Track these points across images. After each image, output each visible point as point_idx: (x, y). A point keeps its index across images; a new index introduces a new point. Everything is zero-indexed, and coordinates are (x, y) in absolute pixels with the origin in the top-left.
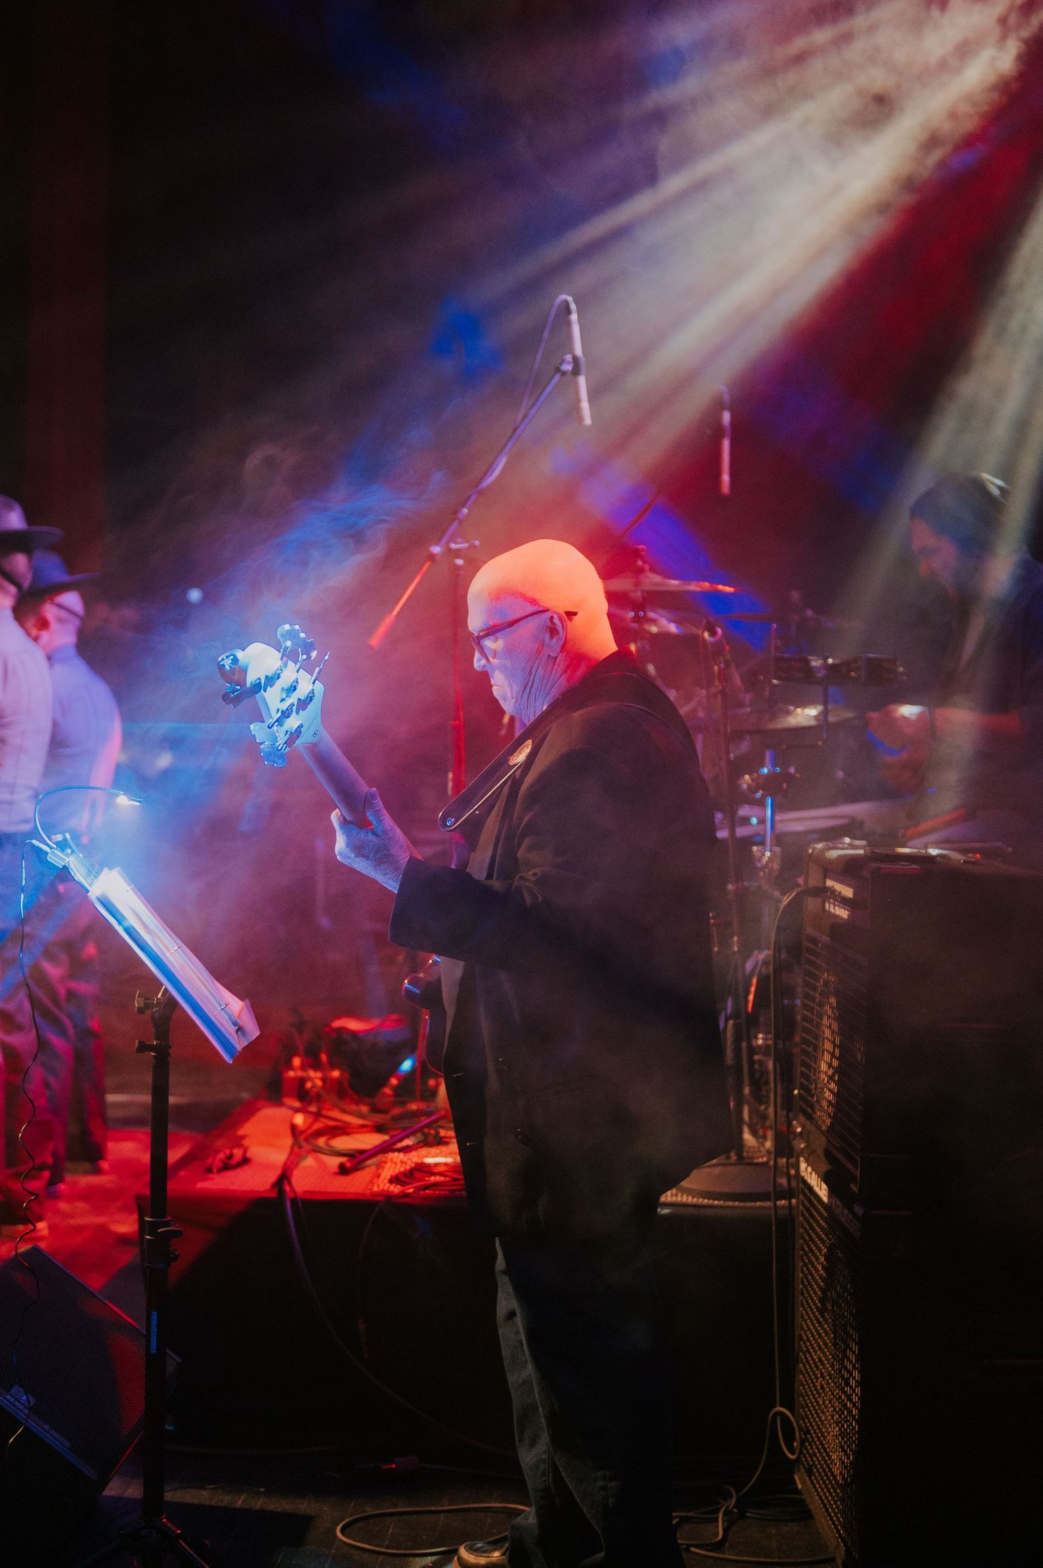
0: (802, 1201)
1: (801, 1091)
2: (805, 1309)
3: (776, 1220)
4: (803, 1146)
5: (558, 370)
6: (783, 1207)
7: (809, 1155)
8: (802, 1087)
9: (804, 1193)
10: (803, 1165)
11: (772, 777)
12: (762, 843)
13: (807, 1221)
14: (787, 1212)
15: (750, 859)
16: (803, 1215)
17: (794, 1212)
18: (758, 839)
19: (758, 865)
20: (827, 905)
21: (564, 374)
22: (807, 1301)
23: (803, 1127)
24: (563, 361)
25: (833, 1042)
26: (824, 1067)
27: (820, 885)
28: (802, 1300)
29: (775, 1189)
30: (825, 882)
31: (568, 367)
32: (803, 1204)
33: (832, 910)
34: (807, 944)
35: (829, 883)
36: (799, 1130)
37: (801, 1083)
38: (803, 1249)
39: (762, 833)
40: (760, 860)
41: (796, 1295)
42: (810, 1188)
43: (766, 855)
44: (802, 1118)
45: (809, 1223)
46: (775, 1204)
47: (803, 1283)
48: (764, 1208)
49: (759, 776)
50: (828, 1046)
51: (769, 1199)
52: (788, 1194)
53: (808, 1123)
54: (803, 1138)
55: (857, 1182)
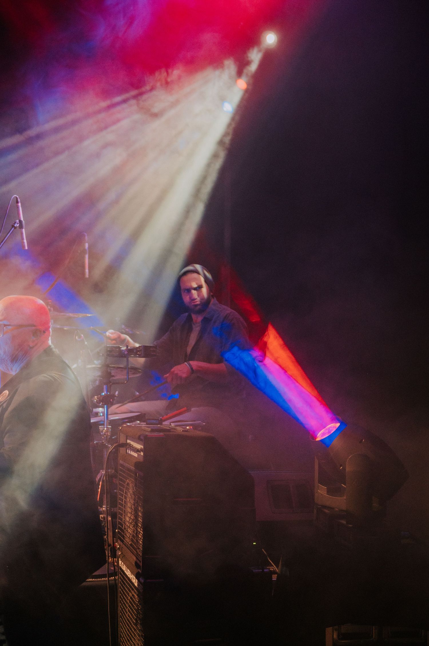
0: (120, 577)
1: (119, 530)
2: (122, 624)
3: (109, 586)
4: (120, 553)
5: (13, 226)
6: (112, 580)
7: (122, 557)
8: (120, 528)
9: (121, 574)
10: (120, 562)
11: (106, 396)
12: (103, 424)
13: (122, 585)
14: (114, 582)
15: (98, 432)
16: (121, 583)
17: (117, 582)
18: (102, 422)
19: (102, 433)
20: (128, 451)
21: (15, 228)
22: (123, 620)
23: (120, 545)
24: (15, 223)
25: (131, 508)
26: (128, 519)
27: (124, 442)
28: (121, 620)
29: (108, 572)
30: (127, 441)
31: (17, 225)
32: (121, 578)
33: (130, 452)
34: (120, 467)
35: (128, 441)
36: (118, 547)
37: (119, 526)
38: (121, 598)
39: (103, 420)
40: (102, 432)
41: (119, 617)
42: (123, 571)
43: (104, 429)
44: (119, 541)
45: (123, 587)
46: (108, 579)
47: (121, 613)
48: (104, 580)
49: (101, 396)
50: (129, 510)
51: (106, 577)
52: (114, 574)
53: (122, 544)
54: (120, 550)
55: (140, 568)
